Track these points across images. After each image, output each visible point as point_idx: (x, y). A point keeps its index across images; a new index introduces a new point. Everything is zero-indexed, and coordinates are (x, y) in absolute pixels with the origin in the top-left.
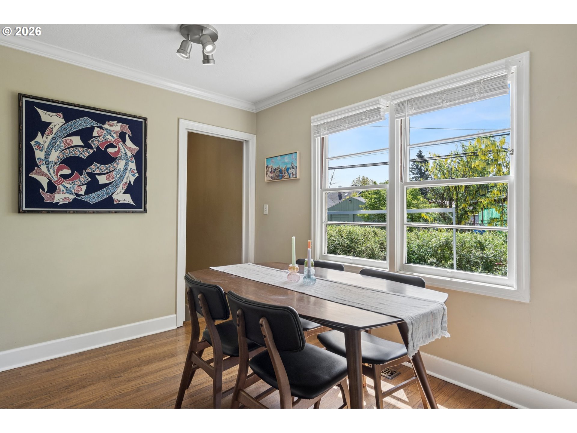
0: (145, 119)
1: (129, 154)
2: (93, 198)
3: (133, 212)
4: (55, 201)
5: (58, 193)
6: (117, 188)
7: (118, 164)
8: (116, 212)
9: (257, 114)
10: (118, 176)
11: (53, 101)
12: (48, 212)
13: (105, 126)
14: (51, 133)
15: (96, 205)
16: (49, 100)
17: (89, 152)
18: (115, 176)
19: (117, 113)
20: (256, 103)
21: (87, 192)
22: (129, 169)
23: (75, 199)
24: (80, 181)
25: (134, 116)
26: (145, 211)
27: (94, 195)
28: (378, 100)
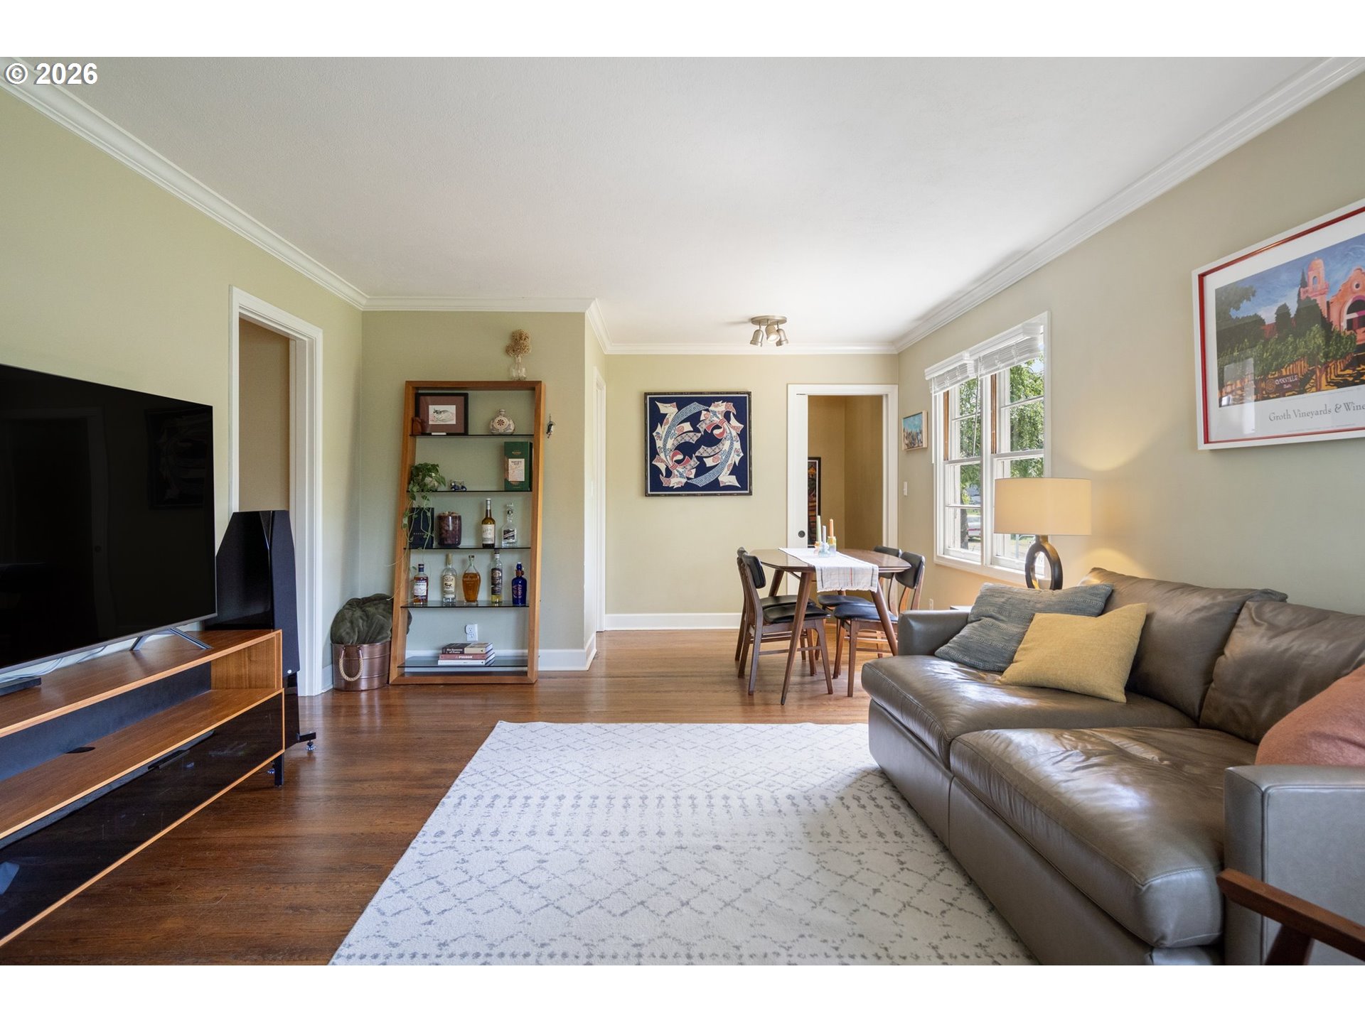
0: (749, 394)
1: (734, 433)
2: (702, 481)
3: (738, 494)
4: (671, 486)
5: (674, 477)
6: (723, 469)
7: (723, 445)
8: (721, 495)
9: (899, 354)
10: (724, 457)
11: (668, 394)
12: (666, 495)
13: (711, 408)
14: (667, 422)
15: (704, 488)
16: (665, 394)
17: (697, 436)
18: (721, 457)
19: (721, 393)
20: (893, 342)
21: (697, 475)
22: (734, 449)
23: (686, 483)
24: (690, 465)
25: (737, 393)
26: (750, 493)
27: (702, 478)
28: (961, 356)
